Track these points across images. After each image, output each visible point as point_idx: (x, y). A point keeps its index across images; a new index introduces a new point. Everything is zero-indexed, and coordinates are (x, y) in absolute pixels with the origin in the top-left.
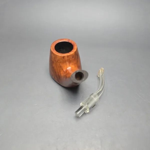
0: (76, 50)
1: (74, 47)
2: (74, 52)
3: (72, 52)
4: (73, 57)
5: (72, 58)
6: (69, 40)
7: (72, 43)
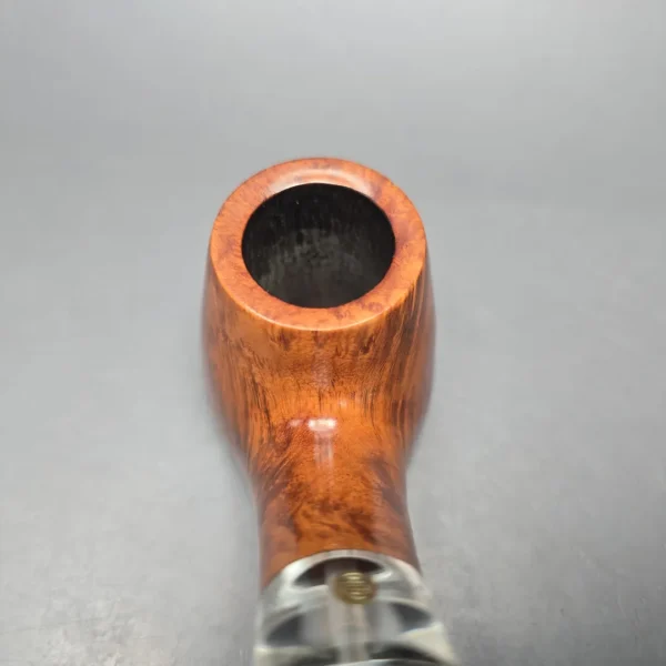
0: (409, 299)
1: (397, 260)
2: (386, 309)
3: (370, 307)
4: (366, 350)
5: (355, 354)
6: (384, 179)
7: (398, 219)
